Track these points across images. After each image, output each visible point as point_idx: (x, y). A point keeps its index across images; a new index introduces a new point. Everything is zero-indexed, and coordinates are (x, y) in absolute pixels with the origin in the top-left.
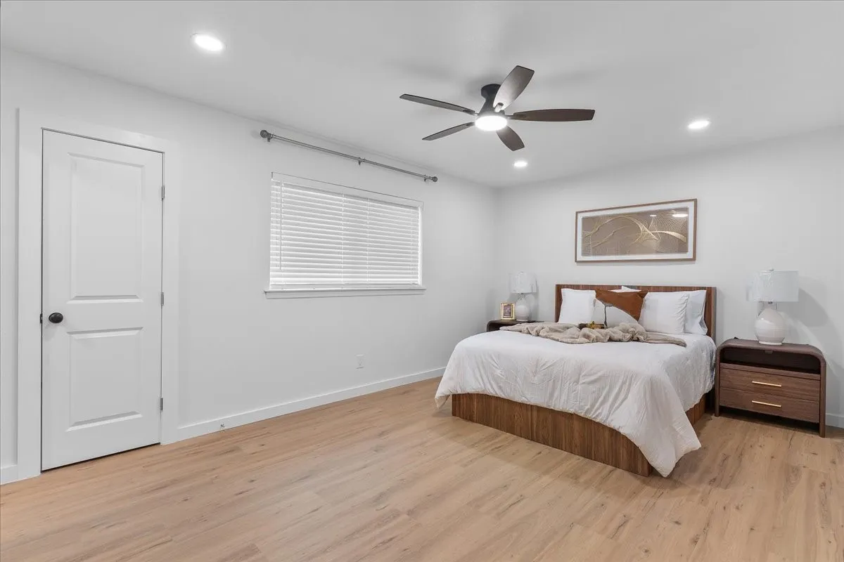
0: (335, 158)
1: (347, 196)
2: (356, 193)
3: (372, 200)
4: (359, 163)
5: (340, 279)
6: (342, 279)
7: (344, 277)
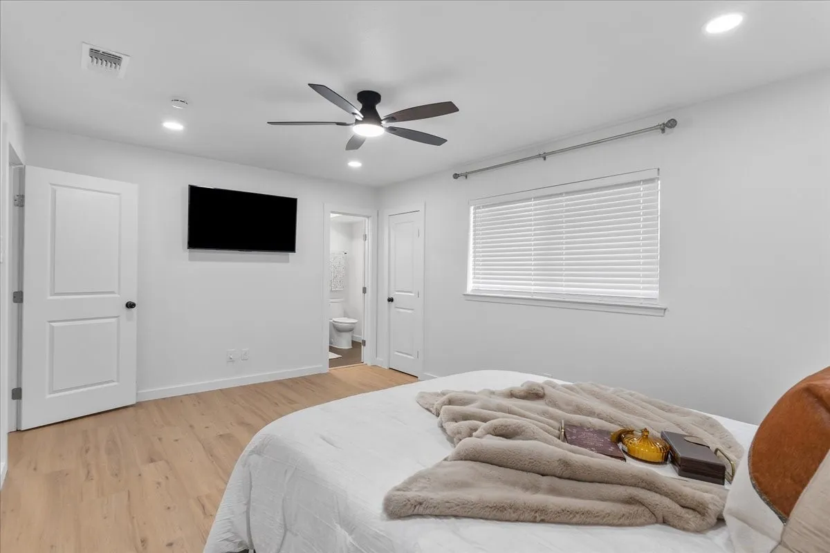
0: (510, 168)
1: (536, 198)
2: (540, 193)
3: (568, 193)
4: (545, 159)
5: (530, 287)
6: (533, 287)
7: (535, 285)
